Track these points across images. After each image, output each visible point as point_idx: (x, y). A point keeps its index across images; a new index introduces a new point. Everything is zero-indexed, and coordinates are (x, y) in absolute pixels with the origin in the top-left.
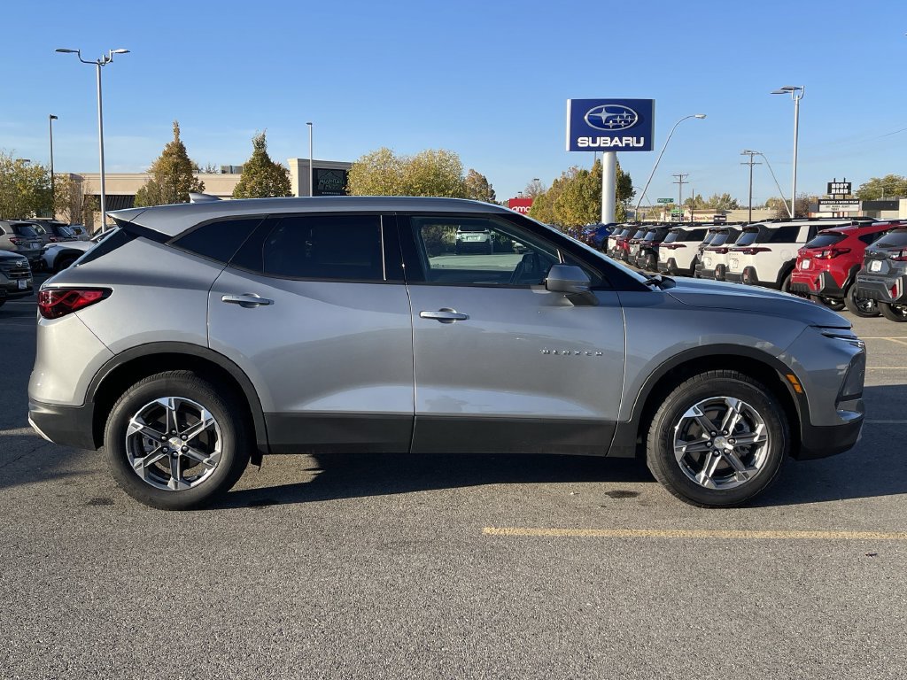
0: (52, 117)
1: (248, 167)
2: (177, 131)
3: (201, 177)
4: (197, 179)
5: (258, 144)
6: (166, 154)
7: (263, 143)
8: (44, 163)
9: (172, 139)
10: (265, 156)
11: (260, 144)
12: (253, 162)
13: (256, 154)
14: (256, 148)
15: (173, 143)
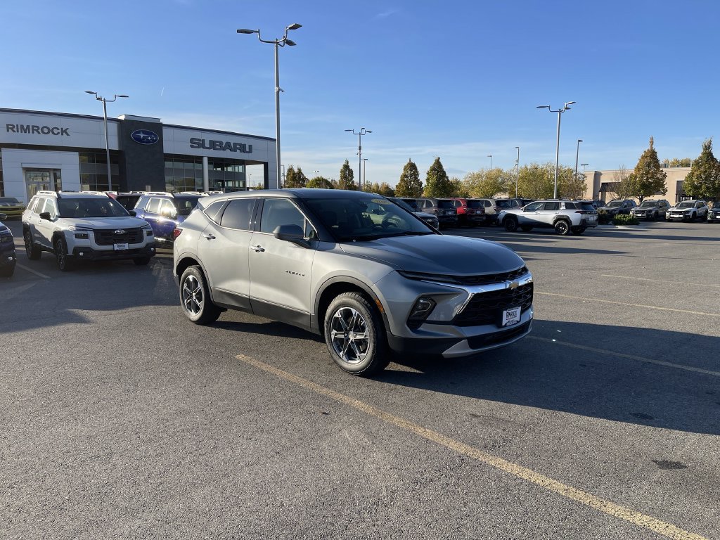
0: (579, 141)
1: (697, 163)
2: (652, 143)
3: (665, 170)
4: (662, 171)
5: (706, 146)
6: (643, 157)
7: (709, 146)
8: (573, 167)
9: (647, 148)
10: (710, 154)
11: (708, 147)
12: (701, 158)
13: (703, 154)
14: (704, 149)
15: (648, 150)
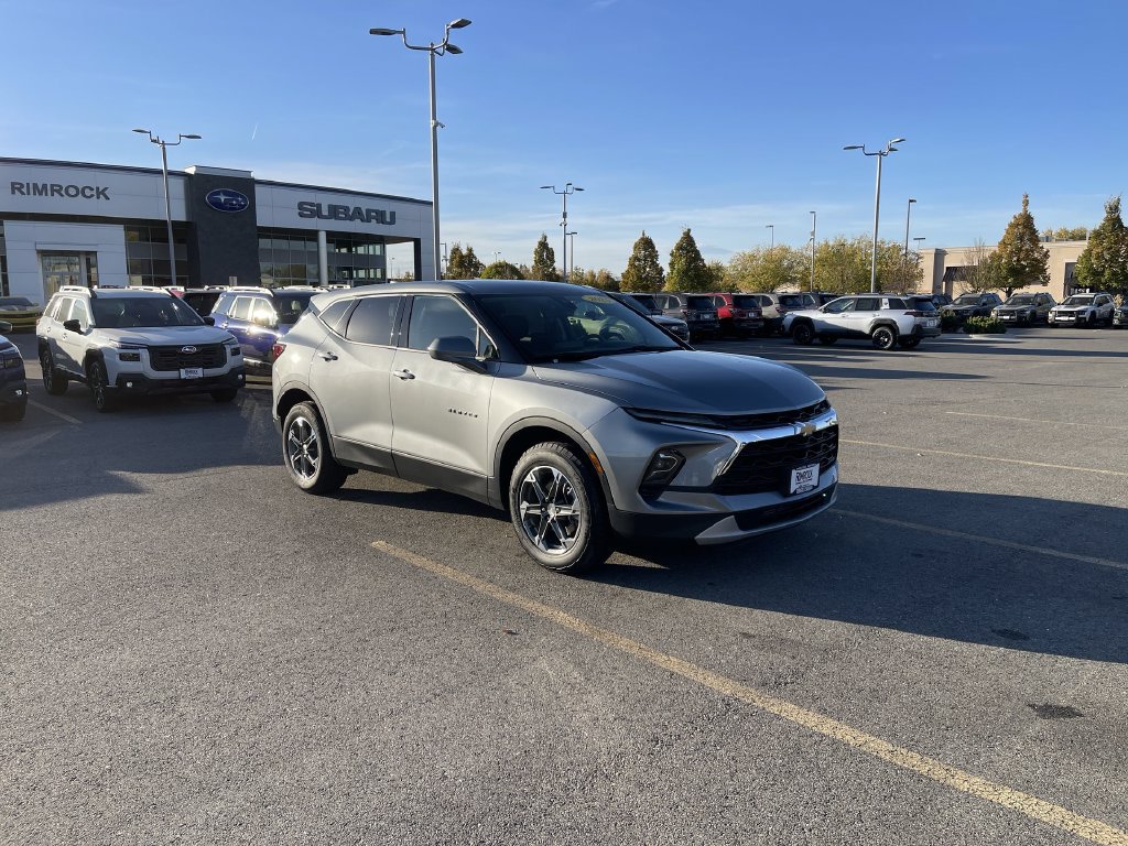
0: (911, 201)
1: (1097, 235)
2: (1026, 203)
3: (1046, 246)
4: (1042, 248)
5: (1111, 209)
6: (1011, 226)
7: (1117, 207)
8: (901, 242)
9: (1019, 211)
10: (1118, 220)
11: (1114, 209)
12: (1103, 227)
13: (1107, 220)
14: (1108, 213)
15: (1020, 215)
